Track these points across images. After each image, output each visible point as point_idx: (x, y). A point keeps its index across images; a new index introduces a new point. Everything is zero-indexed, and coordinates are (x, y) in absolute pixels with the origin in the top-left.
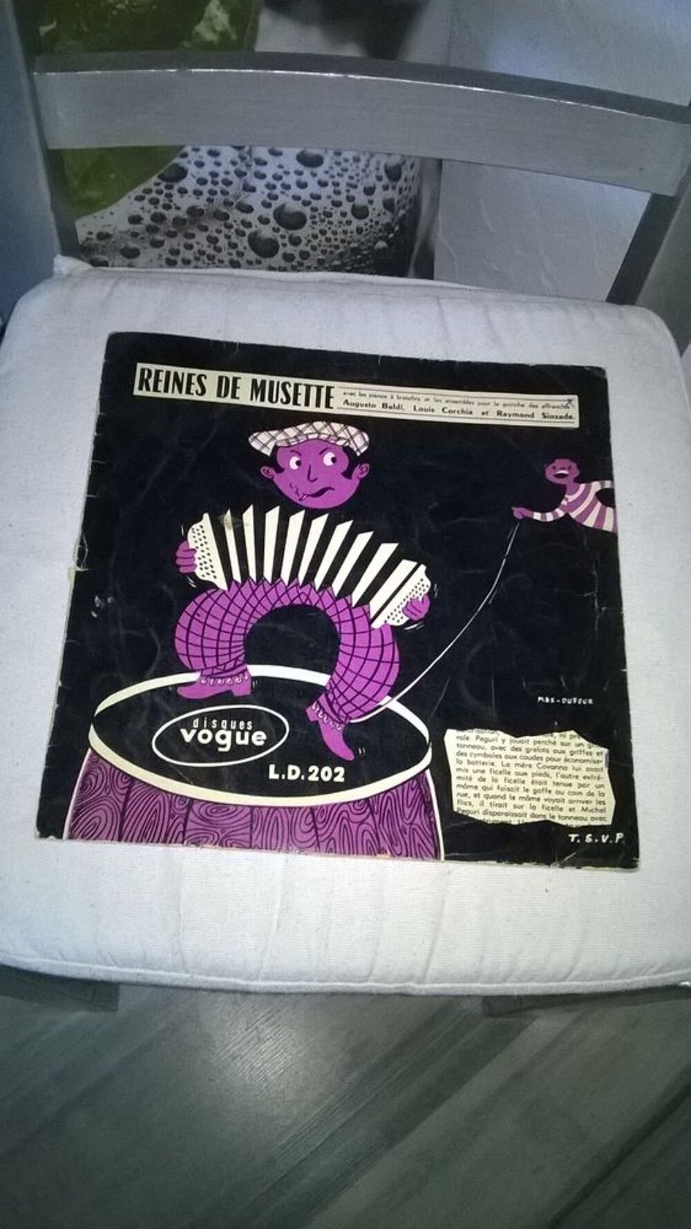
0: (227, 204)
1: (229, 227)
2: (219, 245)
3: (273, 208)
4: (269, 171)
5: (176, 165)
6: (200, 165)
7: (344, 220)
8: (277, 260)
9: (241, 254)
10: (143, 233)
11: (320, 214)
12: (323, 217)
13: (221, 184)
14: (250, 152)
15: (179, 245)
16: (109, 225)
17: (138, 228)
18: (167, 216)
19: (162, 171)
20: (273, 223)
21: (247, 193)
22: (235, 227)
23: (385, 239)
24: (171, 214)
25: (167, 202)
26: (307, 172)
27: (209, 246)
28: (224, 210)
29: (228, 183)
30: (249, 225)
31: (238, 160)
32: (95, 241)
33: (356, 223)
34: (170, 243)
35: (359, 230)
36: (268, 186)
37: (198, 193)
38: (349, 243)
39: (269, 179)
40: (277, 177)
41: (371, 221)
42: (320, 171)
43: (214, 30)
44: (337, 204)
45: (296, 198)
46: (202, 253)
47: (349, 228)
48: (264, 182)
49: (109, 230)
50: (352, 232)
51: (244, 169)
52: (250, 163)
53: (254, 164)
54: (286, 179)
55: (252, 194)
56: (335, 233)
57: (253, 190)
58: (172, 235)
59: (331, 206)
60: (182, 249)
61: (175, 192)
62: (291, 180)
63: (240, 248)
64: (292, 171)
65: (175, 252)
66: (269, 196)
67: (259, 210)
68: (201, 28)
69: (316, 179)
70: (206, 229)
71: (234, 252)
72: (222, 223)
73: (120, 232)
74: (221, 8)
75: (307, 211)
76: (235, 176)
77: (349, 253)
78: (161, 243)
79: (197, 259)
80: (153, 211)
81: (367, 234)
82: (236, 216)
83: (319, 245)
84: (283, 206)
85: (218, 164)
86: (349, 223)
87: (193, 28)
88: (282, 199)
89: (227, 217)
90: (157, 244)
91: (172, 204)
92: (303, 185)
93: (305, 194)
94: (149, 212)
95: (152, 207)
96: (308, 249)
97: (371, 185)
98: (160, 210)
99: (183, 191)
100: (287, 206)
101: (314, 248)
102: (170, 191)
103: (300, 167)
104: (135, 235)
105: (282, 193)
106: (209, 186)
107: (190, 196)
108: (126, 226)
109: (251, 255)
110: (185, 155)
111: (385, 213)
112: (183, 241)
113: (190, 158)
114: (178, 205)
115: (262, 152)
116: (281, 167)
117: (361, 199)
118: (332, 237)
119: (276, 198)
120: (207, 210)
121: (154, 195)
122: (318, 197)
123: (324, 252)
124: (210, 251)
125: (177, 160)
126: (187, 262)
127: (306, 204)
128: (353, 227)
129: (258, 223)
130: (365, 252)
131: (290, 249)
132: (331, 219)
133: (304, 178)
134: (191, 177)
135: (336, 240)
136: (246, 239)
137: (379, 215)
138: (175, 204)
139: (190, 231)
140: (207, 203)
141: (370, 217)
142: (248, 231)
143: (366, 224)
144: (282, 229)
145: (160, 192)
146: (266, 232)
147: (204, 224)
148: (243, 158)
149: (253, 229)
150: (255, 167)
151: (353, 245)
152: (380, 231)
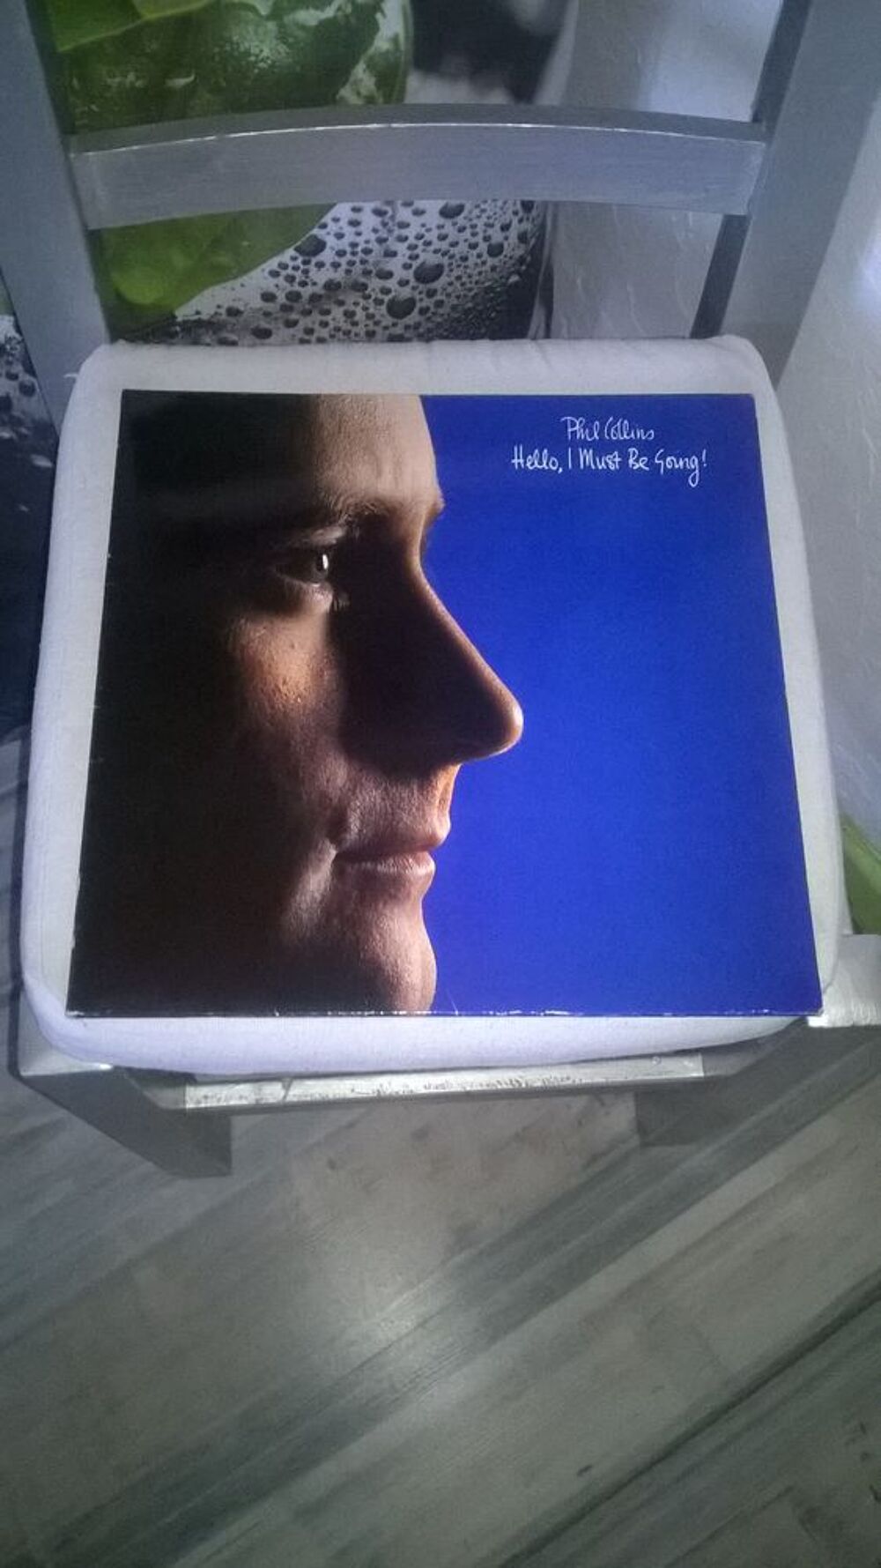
0: (367, 273)
2: (357, 318)
3: (414, 268)
5: (315, 237)
7: (479, 261)
8: (414, 317)
9: (377, 323)
10: (277, 313)
11: (456, 261)
12: (459, 263)
13: (361, 255)
15: (314, 323)
16: (240, 300)
17: (270, 307)
18: (302, 293)
19: (299, 243)
21: (387, 259)
22: (373, 297)
25: (303, 278)
27: (345, 322)
28: (363, 280)
31: (380, 227)
32: (224, 317)
33: (491, 261)
34: (304, 322)
35: (493, 269)
38: (483, 283)
41: (505, 256)
45: (436, 252)
46: (338, 329)
47: (483, 269)
48: (406, 244)
50: (486, 272)
51: (385, 236)
52: (392, 228)
53: (396, 228)
55: (395, 259)
56: (470, 276)
59: (466, 249)
63: (378, 318)
64: (433, 226)
65: (310, 331)
66: (410, 258)
69: (457, 227)
71: (370, 323)
72: (361, 294)
73: (251, 308)
74: (367, 72)
76: (375, 244)
77: (482, 294)
79: (332, 336)
80: (289, 288)
81: (501, 272)
82: (375, 284)
83: (454, 291)
84: (423, 263)
86: (484, 263)
87: (337, 92)
88: (423, 257)
89: (365, 286)
90: (291, 324)
91: (308, 280)
94: (284, 290)
95: (287, 285)
96: (443, 298)
97: (508, 221)
100: (427, 262)
101: (448, 295)
102: (306, 267)
105: (424, 251)
107: (328, 270)
108: (258, 303)
109: (388, 320)
111: (519, 247)
112: (319, 318)
113: (328, 229)
114: (315, 280)
116: (423, 225)
118: (468, 280)
119: (417, 257)
120: (345, 282)
123: (458, 297)
126: (321, 340)
127: (444, 254)
129: (397, 286)
130: (498, 289)
132: (466, 264)
134: (330, 251)
135: (471, 282)
136: (383, 308)
137: (513, 250)
138: (312, 280)
139: (326, 307)
140: (344, 275)
141: (504, 253)
143: (500, 261)
147: (341, 298)
149: (393, 294)
150: (397, 232)
151: (487, 284)
152: (514, 265)
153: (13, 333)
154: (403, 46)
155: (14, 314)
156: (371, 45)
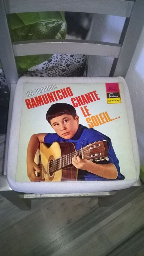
0: (58, 65)
1: (58, 68)
2: (57, 72)
3: (66, 64)
4: (65, 59)
6: (54, 59)
8: (66, 72)
9: (60, 73)
14: (63, 56)
19: (48, 60)
20: (66, 66)
23: (82, 66)
24: (49, 67)
26: (71, 58)
29: (59, 62)
30: (61, 68)
32: (36, 71)
35: (78, 65)
36: (65, 61)
37: (54, 63)
38: (77, 67)
39: (66, 60)
40: (67, 60)
42: (73, 57)
43: (58, 37)
44: (75, 61)
49: (38, 69)
52: (63, 58)
54: (68, 60)
56: (75, 66)
57: (63, 62)
58: (49, 71)
60: (50, 73)
61: (50, 63)
62: (69, 60)
67: (64, 65)
68: (56, 37)
70: (54, 69)
75: (71, 63)
76: (60, 60)
77: (76, 69)
78: (47, 72)
83: (72, 68)
85: (57, 59)
92: (70, 60)
93: (71, 61)
94: (45, 67)
96: (70, 69)
97: (81, 58)
98: (47, 67)
99: (51, 63)
100: (68, 63)
103: (70, 57)
104: (43, 70)
106: (56, 62)
108: (41, 69)
109: (62, 72)
110: (52, 57)
111: (82, 62)
115: (65, 56)
116: (68, 58)
117: (79, 60)
120: (55, 66)
121: (46, 64)
122: (72, 61)
124: (55, 73)
125: (51, 58)
126: (51, 75)
128: (77, 65)
130: (79, 68)
131: (68, 70)
132: (74, 64)
133: (71, 59)
134: (53, 61)
138: (50, 65)
139: (52, 70)
141: (80, 62)
142: (61, 69)
144: (67, 67)
145: (47, 64)
146: (64, 68)
148: (61, 57)
152: (81, 64)
153: (2, 72)
154: (65, 30)
155: (3, 69)
156: (60, 30)
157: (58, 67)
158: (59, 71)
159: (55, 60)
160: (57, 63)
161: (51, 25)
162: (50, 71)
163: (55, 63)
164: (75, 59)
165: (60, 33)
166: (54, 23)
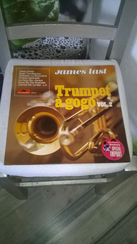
5: (44, 37)
6: (48, 37)
43: (51, 16)
68: (49, 16)
148: (55, 37)
154: (58, 9)
156: (53, 9)
157: (52, 46)
158: (53, 51)
159: (49, 39)
160: (51, 41)
161: (43, 4)
162: (44, 49)
163: (49, 41)
164: (70, 43)
165: (53, 12)
166: (47, 2)
